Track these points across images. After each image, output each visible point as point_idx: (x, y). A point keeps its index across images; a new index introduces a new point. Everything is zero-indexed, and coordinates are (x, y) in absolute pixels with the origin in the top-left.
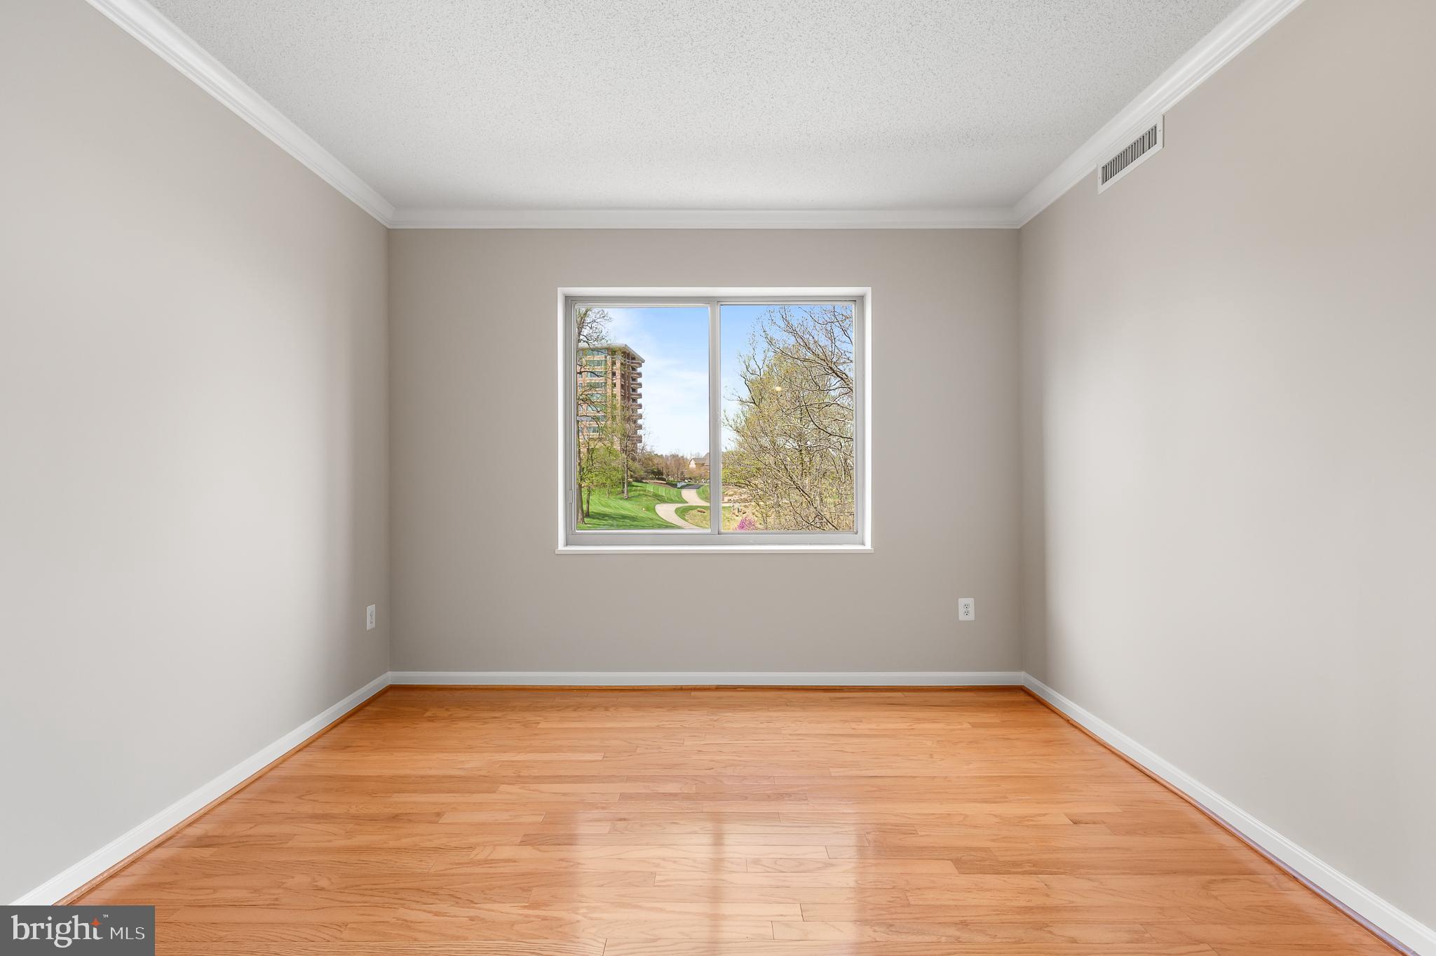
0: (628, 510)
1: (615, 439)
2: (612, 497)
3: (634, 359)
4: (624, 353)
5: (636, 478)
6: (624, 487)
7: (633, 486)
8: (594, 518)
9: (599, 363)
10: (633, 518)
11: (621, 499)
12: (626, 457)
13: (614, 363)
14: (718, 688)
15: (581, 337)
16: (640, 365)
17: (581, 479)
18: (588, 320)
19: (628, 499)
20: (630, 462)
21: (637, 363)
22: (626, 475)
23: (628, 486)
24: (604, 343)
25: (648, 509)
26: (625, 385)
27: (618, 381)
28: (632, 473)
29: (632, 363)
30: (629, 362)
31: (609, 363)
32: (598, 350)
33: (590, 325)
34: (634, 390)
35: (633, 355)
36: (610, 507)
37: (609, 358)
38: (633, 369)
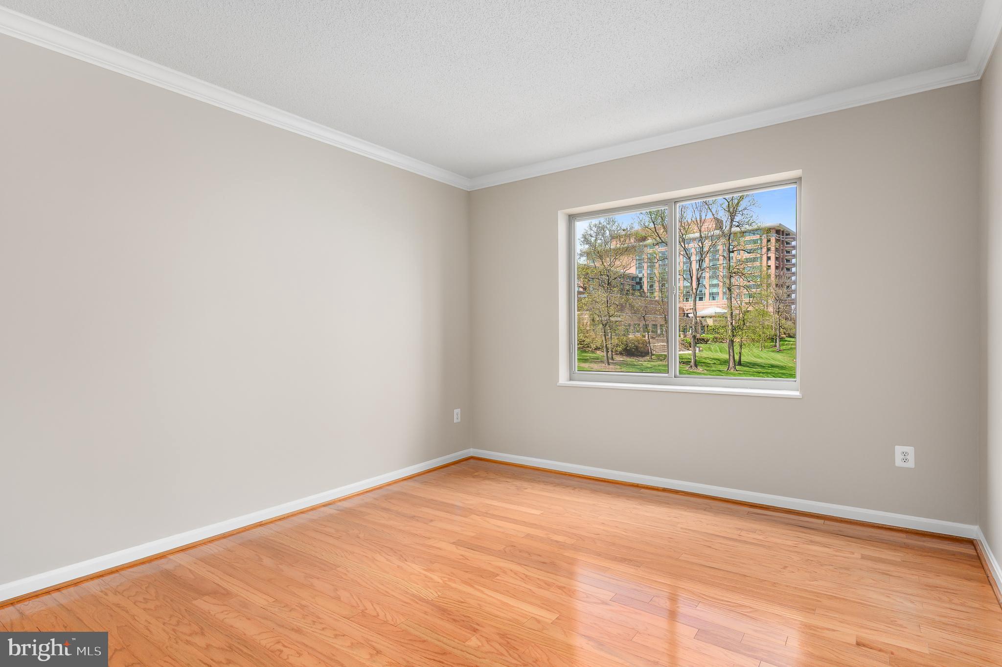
0: (779, 361)
1: (770, 302)
2: (765, 350)
3: (788, 234)
4: (778, 232)
5: (789, 334)
6: (776, 342)
7: (786, 341)
8: (744, 366)
9: (755, 242)
10: (782, 367)
11: (773, 351)
12: (778, 317)
13: (769, 241)
14: (664, 490)
15: (734, 223)
16: (794, 239)
17: (733, 336)
18: (740, 209)
19: (780, 351)
20: (783, 321)
21: (791, 238)
22: (778, 332)
23: (780, 341)
24: (755, 227)
26: (780, 257)
27: (772, 255)
28: (784, 330)
29: (786, 238)
30: (783, 238)
31: (765, 241)
32: (753, 232)
33: (741, 213)
34: (788, 261)
35: (787, 231)
36: (762, 357)
37: (764, 237)
38: (788, 243)
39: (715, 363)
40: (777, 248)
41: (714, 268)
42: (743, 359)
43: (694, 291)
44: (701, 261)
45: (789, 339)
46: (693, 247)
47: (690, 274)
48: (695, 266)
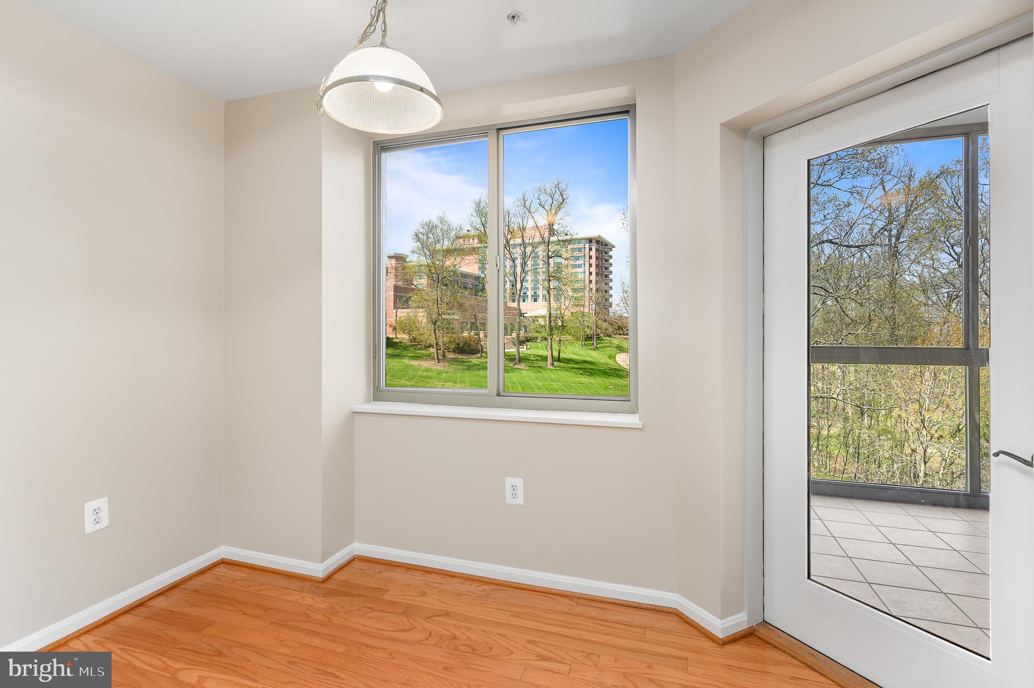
0: (593, 358)
2: (584, 348)
3: (606, 245)
4: (598, 242)
6: (593, 341)
7: (603, 340)
8: (561, 362)
9: (580, 250)
11: (591, 349)
13: (590, 249)
16: (611, 250)
19: (596, 349)
21: (609, 248)
22: (596, 331)
25: (610, 357)
27: (593, 261)
29: (605, 248)
30: (602, 248)
31: (587, 249)
32: (579, 240)
34: (606, 269)
35: (605, 242)
36: (579, 355)
37: (587, 246)
38: (606, 253)
39: (537, 360)
40: (597, 257)
41: (535, 272)
42: (562, 355)
43: (518, 292)
44: (524, 264)
45: (606, 338)
46: (517, 252)
47: (515, 276)
48: (519, 270)
